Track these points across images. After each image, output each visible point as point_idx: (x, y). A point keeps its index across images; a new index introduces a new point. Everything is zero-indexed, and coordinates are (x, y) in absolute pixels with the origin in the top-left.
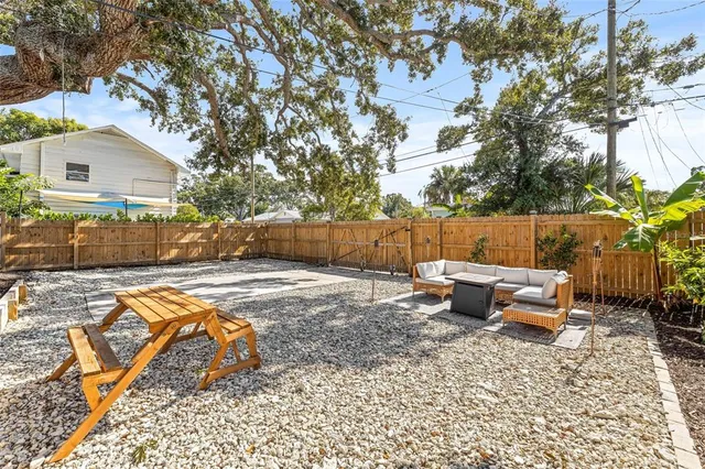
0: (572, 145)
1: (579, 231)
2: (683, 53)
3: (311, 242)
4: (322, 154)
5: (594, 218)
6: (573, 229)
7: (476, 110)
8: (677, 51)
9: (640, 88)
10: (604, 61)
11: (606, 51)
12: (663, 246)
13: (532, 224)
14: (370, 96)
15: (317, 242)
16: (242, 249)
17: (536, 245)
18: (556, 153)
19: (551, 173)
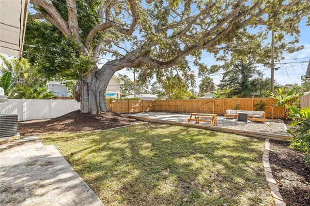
0: (259, 74)
1: (266, 102)
2: (295, 44)
3: (175, 106)
4: (178, 77)
5: (269, 98)
6: (264, 101)
7: (225, 60)
8: (293, 43)
9: (281, 54)
10: (270, 46)
11: (271, 43)
12: (286, 105)
13: (253, 100)
14: (198, 60)
15: (177, 106)
16: (149, 109)
17: (254, 105)
18: (255, 76)
19: (253, 84)
